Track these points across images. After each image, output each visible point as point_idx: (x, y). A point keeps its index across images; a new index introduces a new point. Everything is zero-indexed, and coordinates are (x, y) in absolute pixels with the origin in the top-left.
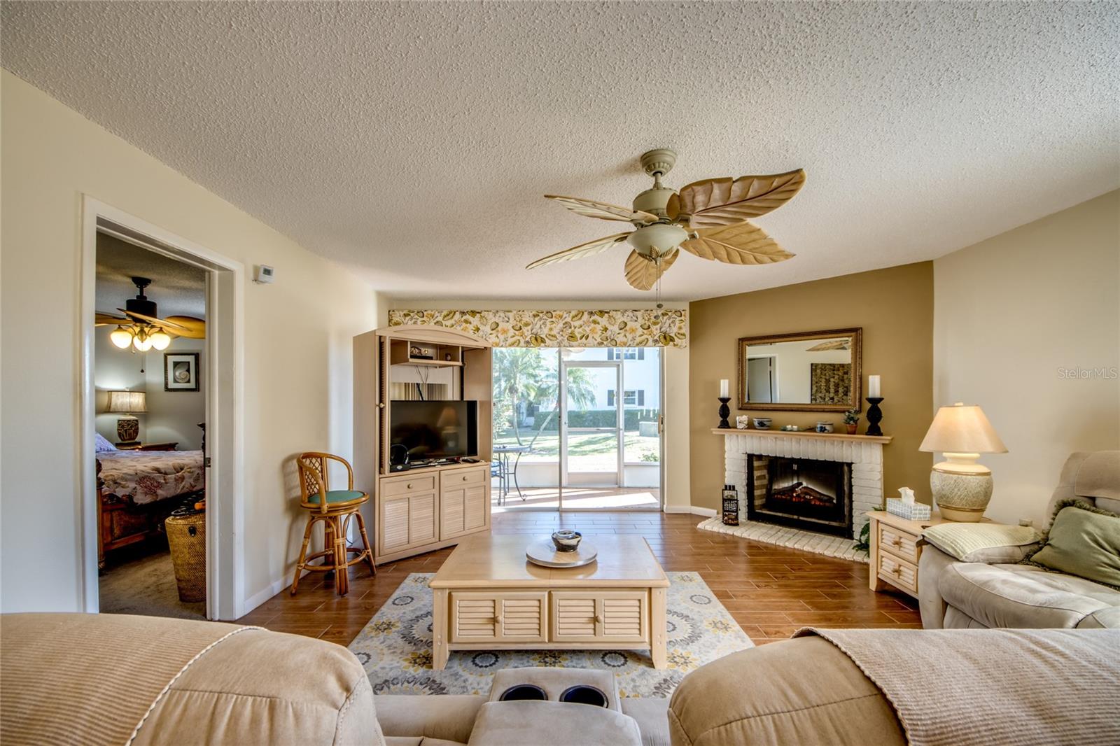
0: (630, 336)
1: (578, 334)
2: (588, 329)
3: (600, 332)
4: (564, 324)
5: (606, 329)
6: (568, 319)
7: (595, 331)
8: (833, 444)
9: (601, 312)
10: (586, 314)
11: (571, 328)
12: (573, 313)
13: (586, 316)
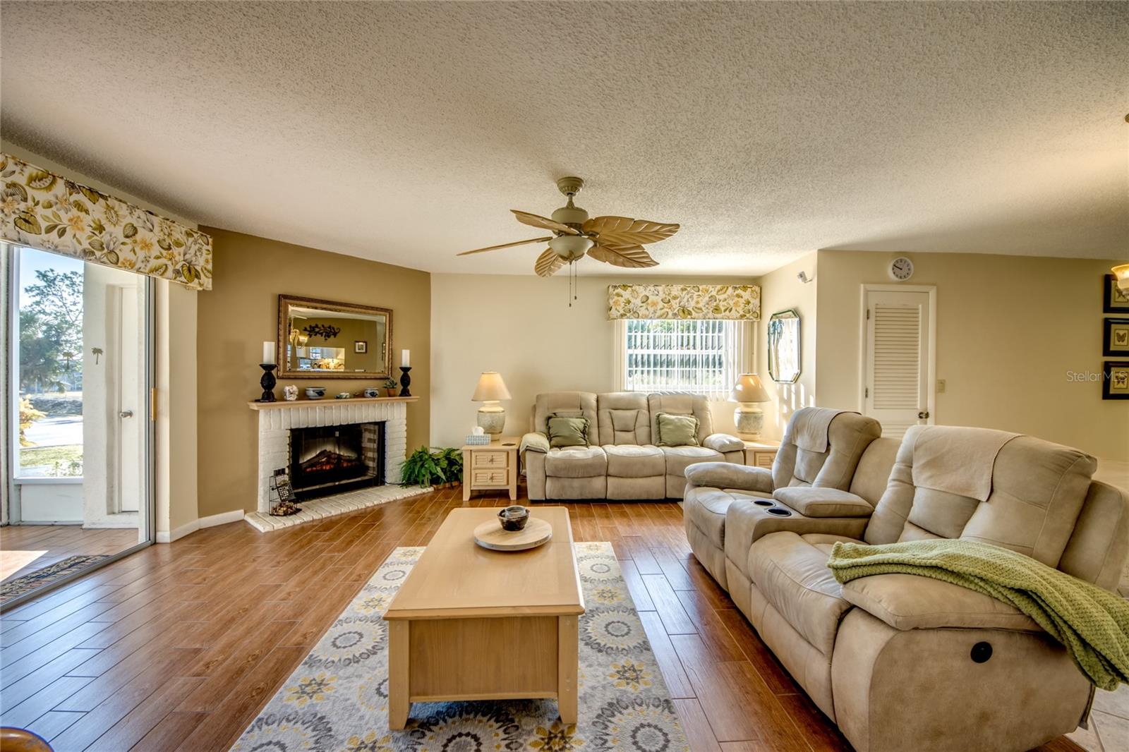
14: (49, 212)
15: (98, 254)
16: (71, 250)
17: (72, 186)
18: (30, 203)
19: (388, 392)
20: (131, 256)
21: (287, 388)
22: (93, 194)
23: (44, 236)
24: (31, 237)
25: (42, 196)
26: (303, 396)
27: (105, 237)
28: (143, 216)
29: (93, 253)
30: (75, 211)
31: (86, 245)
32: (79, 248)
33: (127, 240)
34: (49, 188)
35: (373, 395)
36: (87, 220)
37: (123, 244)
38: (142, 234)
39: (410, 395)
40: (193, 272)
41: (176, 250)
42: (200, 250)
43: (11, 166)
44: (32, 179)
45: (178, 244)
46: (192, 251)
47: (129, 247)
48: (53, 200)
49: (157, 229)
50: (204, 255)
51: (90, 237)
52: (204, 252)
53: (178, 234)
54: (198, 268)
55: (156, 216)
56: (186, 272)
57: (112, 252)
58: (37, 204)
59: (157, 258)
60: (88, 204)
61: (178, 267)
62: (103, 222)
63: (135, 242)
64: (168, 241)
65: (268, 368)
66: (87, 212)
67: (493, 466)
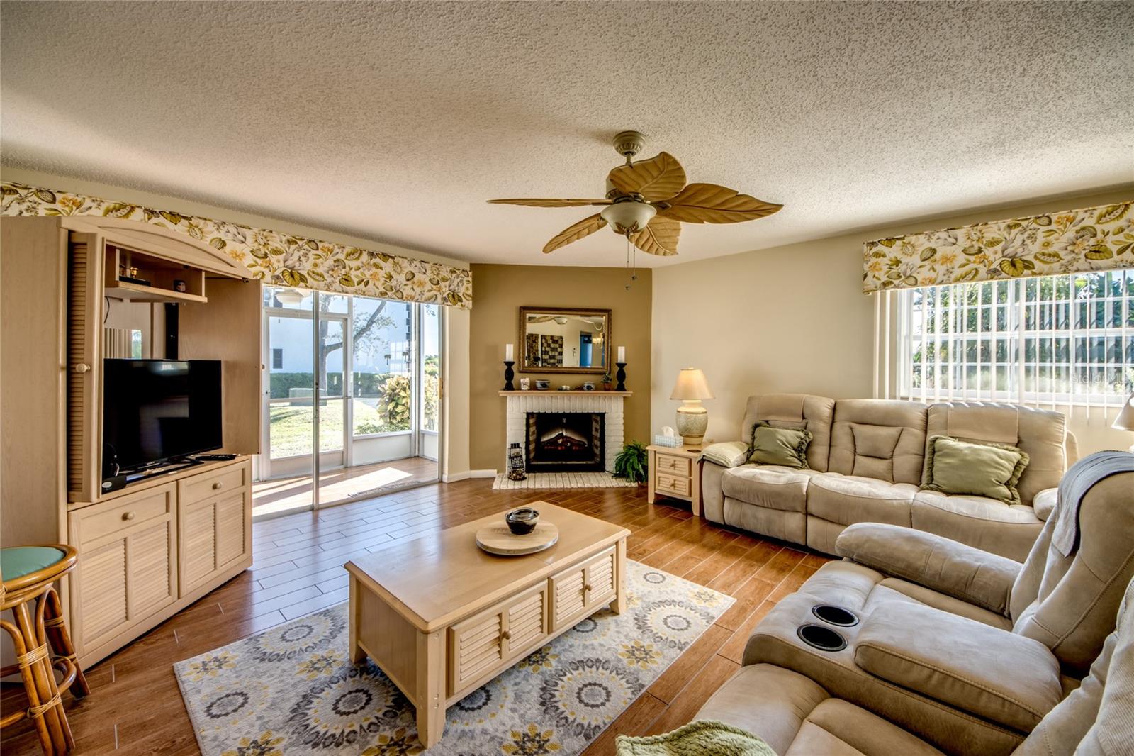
0: (418, 290)
1: (355, 278)
2: (368, 274)
3: (383, 280)
4: (335, 261)
5: (390, 277)
6: (342, 256)
7: (377, 277)
8: (593, 399)
9: (384, 255)
10: (365, 254)
11: (345, 268)
12: (348, 249)
13: (365, 257)
14: (358, 273)
15: (389, 293)
16: (373, 294)
17: (372, 255)
18: (347, 269)
19: (605, 387)
20: (411, 293)
21: (522, 380)
22: (385, 257)
23: (356, 287)
24: (349, 289)
25: (354, 264)
26: (533, 387)
27: (393, 283)
28: (419, 265)
29: (386, 294)
30: (374, 270)
31: (382, 289)
32: (378, 292)
33: (408, 282)
34: (358, 258)
35: (589, 388)
36: (381, 273)
37: (405, 285)
38: (418, 277)
39: (625, 390)
40: (456, 298)
41: (442, 284)
42: (461, 281)
43: (336, 250)
44: (348, 255)
45: (444, 280)
46: (455, 283)
47: (410, 286)
48: (361, 265)
49: (429, 272)
50: (465, 284)
51: (384, 284)
52: (465, 282)
53: (444, 273)
54: (461, 295)
55: (428, 263)
56: (451, 298)
57: (398, 291)
58: (351, 269)
59: (429, 291)
60: (382, 263)
61: (445, 295)
62: (392, 273)
63: (414, 283)
64: (437, 279)
65: (509, 364)
66: (381, 269)
67: (675, 472)
